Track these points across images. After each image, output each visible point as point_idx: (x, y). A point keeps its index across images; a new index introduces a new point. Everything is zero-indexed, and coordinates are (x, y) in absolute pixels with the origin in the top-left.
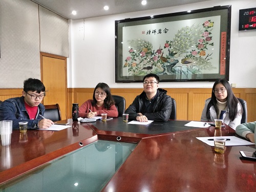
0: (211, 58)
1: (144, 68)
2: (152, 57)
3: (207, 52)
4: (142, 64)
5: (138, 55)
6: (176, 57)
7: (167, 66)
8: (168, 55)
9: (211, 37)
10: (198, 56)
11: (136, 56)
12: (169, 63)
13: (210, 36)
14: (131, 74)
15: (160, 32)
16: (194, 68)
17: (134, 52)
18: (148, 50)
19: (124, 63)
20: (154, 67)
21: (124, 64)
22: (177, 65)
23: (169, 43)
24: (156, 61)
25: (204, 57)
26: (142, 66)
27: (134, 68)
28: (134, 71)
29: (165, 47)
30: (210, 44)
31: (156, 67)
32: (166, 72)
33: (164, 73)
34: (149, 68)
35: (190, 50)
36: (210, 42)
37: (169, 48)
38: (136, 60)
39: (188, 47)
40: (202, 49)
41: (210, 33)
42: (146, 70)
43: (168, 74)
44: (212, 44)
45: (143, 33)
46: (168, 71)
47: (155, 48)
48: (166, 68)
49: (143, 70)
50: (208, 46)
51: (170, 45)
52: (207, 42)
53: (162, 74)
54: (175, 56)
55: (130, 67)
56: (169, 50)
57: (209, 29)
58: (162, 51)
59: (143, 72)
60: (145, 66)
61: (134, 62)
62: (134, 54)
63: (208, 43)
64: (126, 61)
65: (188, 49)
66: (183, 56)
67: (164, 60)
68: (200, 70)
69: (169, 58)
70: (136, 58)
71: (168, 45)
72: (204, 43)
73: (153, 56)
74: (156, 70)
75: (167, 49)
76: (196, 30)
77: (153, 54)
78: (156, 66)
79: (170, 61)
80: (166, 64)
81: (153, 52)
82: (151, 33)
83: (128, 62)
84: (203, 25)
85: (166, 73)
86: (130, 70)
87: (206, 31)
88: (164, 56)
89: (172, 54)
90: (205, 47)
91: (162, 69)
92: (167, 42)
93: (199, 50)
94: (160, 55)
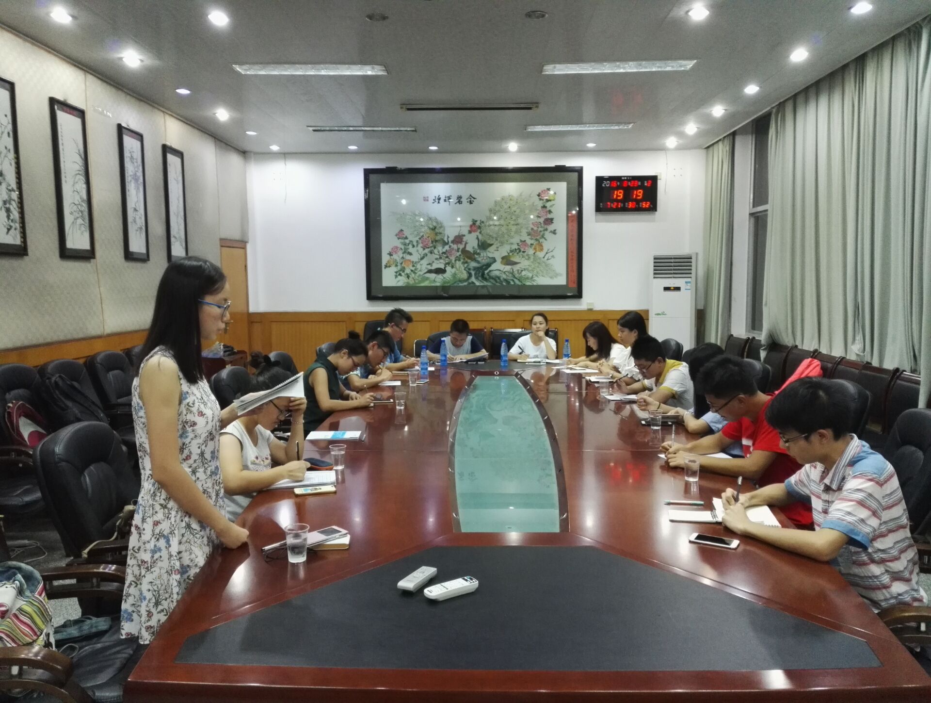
0: (553, 256)
1: (430, 271)
2: (444, 250)
3: (546, 245)
4: (425, 262)
5: (415, 244)
6: (491, 252)
7: (475, 269)
8: (476, 247)
9: (552, 220)
10: (531, 251)
11: (410, 246)
12: (478, 262)
13: (550, 216)
14: (401, 281)
15: (460, 202)
16: (524, 273)
17: (406, 238)
18: (436, 234)
19: (385, 259)
20: (448, 269)
21: (384, 262)
22: (493, 267)
23: (478, 223)
24: (453, 258)
25: (540, 254)
26: (424, 266)
27: (408, 271)
28: (408, 277)
29: (470, 232)
30: (551, 232)
31: (453, 270)
32: (473, 279)
33: (470, 281)
34: (439, 271)
35: (516, 240)
36: (551, 228)
37: (478, 233)
38: (410, 254)
39: (512, 234)
40: (537, 240)
41: (550, 212)
42: (433, 276)
43: (477, 283)
44: (554, 232)
45: (426, 199)
46: (477, 278)
47: (450, 233)
48: (473, 273)
49: (428, 275)
50: (547, 235)
51: (479, 227)
52: (546, 227)
53: (466, 284)
54: (491, 249)
55: (399, 268)
56: (478, 238)
57: (548, 204)
58: (465, 239)
59: (427, 279)
60: (429, 267)
61: (408, 257)
62: (407, 241)
63: (546, 230)
64: (390, 254)
65: (512, 237)
66: (504, 251)
67: (468, 255)
68: (535, 278)
69: (479, 254)
70: (411, 249)
71: (475, 226)
72: (542, 229)
73: (447, 247)
74: (454, 275)
75: (474, 235)
76: (527, 204)
77: (448, 243)
78: (452, 267)
79: (479, 259)
80: (473, 264)
81: (446, 240)
82: (442, 201)
83: (395, 256)
84: (539, 195)
85: (473, 283)
86: (398, 274)
87: (544, 207)
88: (469, 248)
89: (484, 246)
90: (543, 237)
91: (465, 275)
92: (474, 222)
93: (532, 242)
94: (461, 247)
